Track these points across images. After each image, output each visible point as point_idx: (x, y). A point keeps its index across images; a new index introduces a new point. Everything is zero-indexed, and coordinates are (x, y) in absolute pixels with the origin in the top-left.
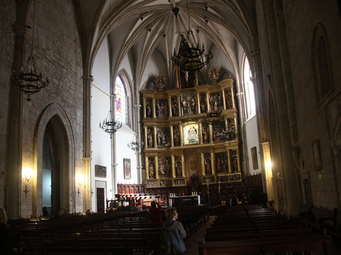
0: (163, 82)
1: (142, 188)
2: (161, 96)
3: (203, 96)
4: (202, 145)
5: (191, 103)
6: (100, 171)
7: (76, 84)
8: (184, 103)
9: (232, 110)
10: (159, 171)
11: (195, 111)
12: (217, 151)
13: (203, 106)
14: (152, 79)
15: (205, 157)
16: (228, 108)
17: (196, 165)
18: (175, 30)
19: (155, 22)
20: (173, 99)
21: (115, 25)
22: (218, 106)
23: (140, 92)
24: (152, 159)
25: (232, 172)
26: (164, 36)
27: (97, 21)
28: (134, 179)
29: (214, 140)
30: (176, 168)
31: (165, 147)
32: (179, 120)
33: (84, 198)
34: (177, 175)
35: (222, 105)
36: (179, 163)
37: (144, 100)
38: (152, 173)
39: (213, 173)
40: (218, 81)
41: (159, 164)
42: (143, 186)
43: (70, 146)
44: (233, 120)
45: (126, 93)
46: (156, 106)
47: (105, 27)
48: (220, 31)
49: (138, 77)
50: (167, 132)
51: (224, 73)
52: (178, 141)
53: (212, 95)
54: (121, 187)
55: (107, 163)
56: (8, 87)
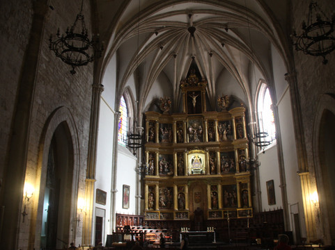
0: (168, 105)
2: (165, 120)
3: (211, 123)
4: (209, 176)
5: (198, 130)
6: (101, 196)
7: (86, 91)
8: (190, 129)
9: (243, 140)
10: (160, 202)
11: (201, 138)
12: (225, 184)
13: (211, 134)
14: (155, 101)
15: (211, 189)
16: (238, 137)
17: (201, 197)
18: (187, 52)
19: (168, 40)
20: (178, 124)
21: (131, 35)
22: (227, 135)
23: (144, 114)
24: (152, 188)
25: (242, 207)
26: (175, 56)
28: (131, 210)
29: (222, 171)
30: (179, 200)
31: (167, 175)
32: (184, 147)
33: (84, 228)
34: (179, 207)
35: (232, 134)
36: (182, 194)
37: (148, 123)
38: (152, 203)
39: (220, 207)
40: (228, 109)
41: (160, 194)
42: (142, 218)
43: (75, 162)
44: (244, 150)
45: (128, 113)
46: (160, 130)
48: (235, 57)
49: (142, 97)
50: (170, 159)
52: (182, 170)
53: (220, 123)
54: (119, 217)
55: (107, 189)
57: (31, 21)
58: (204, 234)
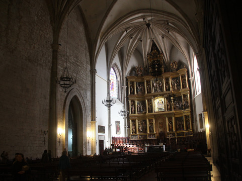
0: (141, 71)
1: (128, 140)
2: (140, 80)
3: (167, 80)
4: (167, 112)
5: (159, 84)
6: (101, 129)
7: (86, 76)
8: (155, 84)
9: (186, 89)
10: (139, 129)
11: (162, 89)
12: (177, 116)
13: (167, 86)
14: (133, 69)
15: (169, 120)
16: (183, 88)
17: (163, 125)
18: (148, 37)
19: (135, 32)
20: (147, 82)
21: (110, 36)
22: (177, 86)
23: (126, 78)
24: (134, 121)
25: (187, 130)
26: (141, 41)
27: (99, 35)
28: (122, 134)
29: (174, 109)
30: (150, 127)
31: (143, 113)
32: (152, 96)
33: (92, 146)
34: (150, 131)
35: (180, 85)
36: (151, 124)
37: (129, 83)
38: (134, 130)
39: (174, 130)
40: (177, 69)
41: (139, 125)
42: (128, 139)
43: (83, 114)
44: (187, 95)
45: (117, 78)
46: (137, 86)
47: (104, 39)
48: (177, 37)
49: (124, 68)
50: (143, 103)
51: (181, 65)
52: (151, 110)
53: (173, 79)
54: (114, 139)
55: (105, 124)
56: (49, 81)
57: (52, 55)
58: (158, 147)
